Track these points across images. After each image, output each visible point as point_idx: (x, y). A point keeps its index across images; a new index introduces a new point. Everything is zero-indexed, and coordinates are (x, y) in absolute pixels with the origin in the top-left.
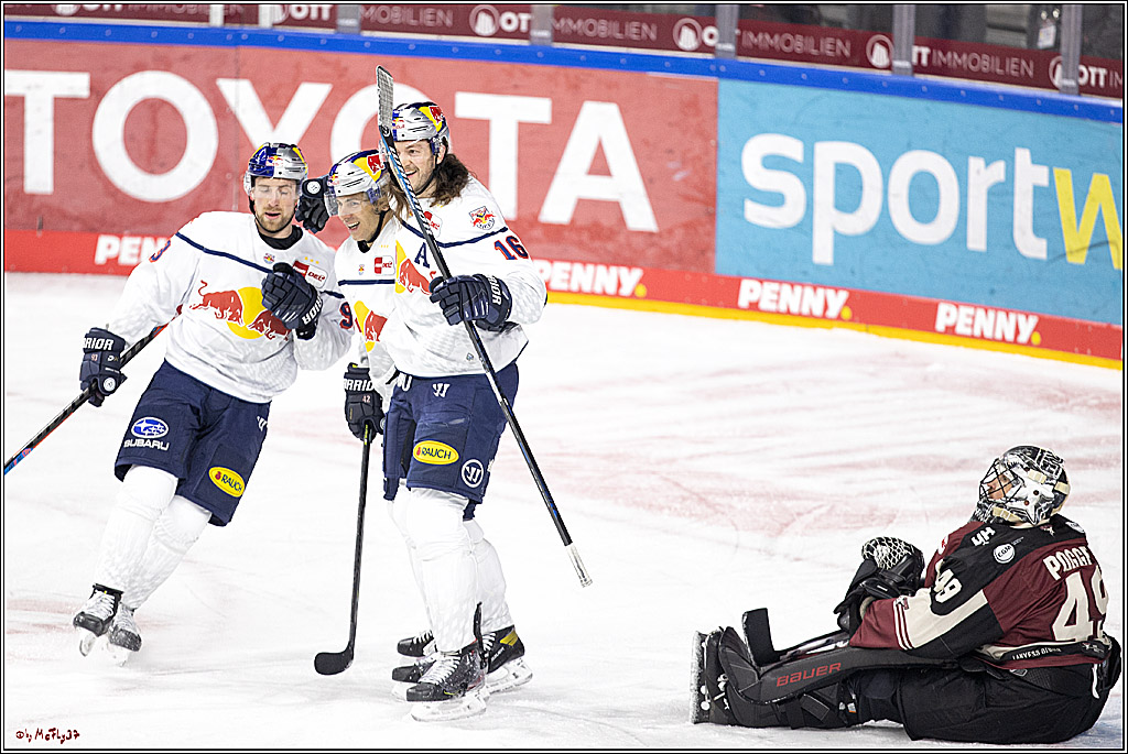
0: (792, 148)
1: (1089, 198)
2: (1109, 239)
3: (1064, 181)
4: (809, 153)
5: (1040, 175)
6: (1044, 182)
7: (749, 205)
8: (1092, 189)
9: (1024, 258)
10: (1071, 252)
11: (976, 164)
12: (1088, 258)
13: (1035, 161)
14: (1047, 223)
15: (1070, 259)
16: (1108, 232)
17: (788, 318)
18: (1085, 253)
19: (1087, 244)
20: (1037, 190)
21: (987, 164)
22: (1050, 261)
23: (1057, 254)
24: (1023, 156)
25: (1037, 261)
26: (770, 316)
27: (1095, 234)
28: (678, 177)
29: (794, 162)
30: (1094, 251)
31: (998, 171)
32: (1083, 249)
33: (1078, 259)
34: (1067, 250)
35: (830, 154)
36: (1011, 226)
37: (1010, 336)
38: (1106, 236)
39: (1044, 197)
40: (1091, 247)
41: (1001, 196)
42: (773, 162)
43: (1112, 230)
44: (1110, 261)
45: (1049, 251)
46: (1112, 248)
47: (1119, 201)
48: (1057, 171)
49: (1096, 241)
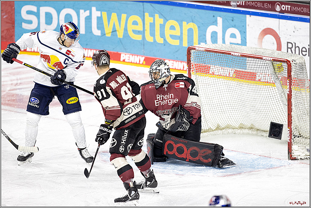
0: (34, 9)
1: (111, 19)
2: (117, 30)
3: (105, 14)
4: (38, 10)
5: (98, 14)
6: (99, 15)
7: (23, 24)
8: (112, 17)
9: (95, 35)
10: (107, 34)
11: (82, 11)
12: (112, 35)
13: (97, 10)
14: (100, 26)
15: (107, 35)
16: (116, 28)
17: (34, 53)
18: (111, 34)
19: (111, 31)
20: (98, 17)
21: (85, 11)
22: (102, 36)
23: (103, 34)
24: (94, 9)
25: (98, 36)
26: (30, 53)
27: (113, 29)
28: (5, 17)
29: (35, 12)
30: (113, 33)
31: (87, 13)
32: (110, 33)
33: (109, 35)
34: (106, 33)
35: (44, 10)
36: (91, 27)
38: (116, 29)
39: (100, 19)
40: (112, 32)
41: (88, 19)
42: (29, 12)
43: (117, 27)
44: (117, 35)
45: (101, 33)
46: (117, 32)
47: (119, 20)
48: (103, 13)
49: (113, 30)
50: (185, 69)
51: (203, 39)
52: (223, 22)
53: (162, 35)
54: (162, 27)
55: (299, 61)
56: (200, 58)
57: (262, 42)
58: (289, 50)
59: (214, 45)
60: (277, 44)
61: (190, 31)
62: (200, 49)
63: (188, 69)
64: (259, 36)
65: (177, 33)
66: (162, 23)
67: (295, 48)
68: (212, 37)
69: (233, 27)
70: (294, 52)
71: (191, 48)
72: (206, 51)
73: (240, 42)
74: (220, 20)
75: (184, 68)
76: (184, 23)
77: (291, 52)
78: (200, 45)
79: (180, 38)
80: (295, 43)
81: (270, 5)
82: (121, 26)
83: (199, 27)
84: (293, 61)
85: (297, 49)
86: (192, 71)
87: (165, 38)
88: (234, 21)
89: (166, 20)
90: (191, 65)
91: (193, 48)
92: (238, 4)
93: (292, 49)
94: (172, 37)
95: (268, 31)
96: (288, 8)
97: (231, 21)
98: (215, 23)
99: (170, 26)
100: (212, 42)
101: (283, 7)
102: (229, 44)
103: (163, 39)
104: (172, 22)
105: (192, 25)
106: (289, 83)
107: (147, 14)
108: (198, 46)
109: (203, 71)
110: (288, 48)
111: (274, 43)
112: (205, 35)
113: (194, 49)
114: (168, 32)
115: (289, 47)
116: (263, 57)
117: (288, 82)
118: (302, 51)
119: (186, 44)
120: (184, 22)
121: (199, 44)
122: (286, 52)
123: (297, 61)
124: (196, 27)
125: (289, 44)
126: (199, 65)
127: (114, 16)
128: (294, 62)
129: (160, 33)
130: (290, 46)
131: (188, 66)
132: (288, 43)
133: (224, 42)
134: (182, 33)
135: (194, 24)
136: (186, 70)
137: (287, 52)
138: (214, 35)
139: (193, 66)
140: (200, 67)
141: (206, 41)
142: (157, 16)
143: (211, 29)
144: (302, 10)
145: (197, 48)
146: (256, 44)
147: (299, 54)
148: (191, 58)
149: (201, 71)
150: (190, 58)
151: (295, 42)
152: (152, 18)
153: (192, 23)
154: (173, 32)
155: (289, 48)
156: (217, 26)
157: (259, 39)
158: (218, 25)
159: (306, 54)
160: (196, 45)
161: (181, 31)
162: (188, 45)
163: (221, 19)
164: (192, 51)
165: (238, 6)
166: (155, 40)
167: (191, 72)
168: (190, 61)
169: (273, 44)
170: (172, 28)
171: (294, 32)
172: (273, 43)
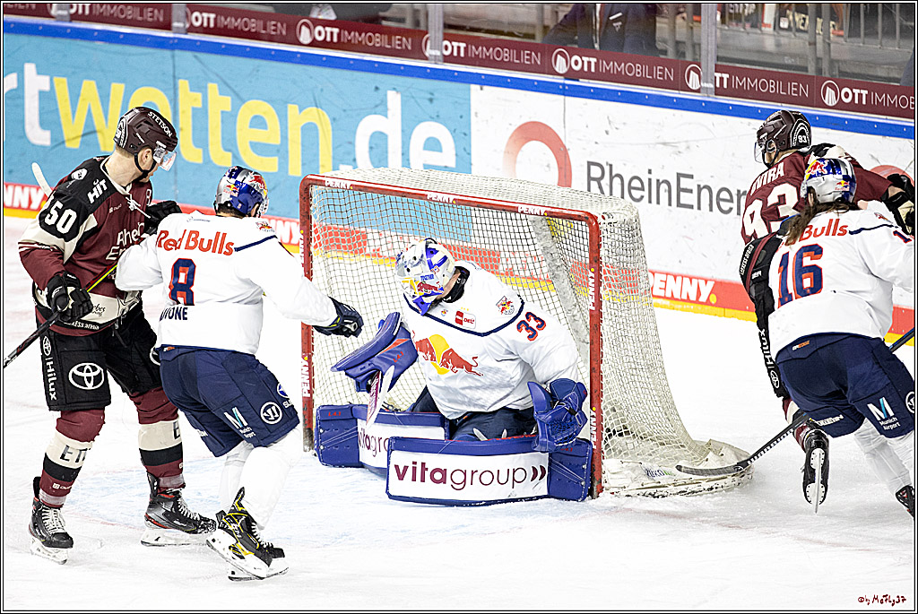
1: (81, 98)
2: (97, 129)
3: (62, 85)
5: (43, 83)
6: (47, 88)
8: (82, 91)
9: (33, 145)
10: (69, 140)
12: (82, 142)
13: (39, 73)
14: (49, 118)
15: (68, 145)
16: (96, 123)
18: (80, 139)
19: (81, 133)
20: (42, 94)
22: (53, 148)
23: (58, 142)
24: (30, 69)
25: (43, 147)
27: (86, 126)
30: (85, 137)
31: (11, 80)
32: (77, 137)
33: (74, 145)
34: (66, 138)
36: (23, 122)
37: (25, 205)
38: (94, 126)
39: (47, 98)
40: (83, 135)
41: (14, 99)
43: (98, 122)
44: (97, 145)
45: (52, 140)
46: (99, 135)
47: (105, 99)
48: (56, 79)
49: (87, 131)
50: (294, 241)
51: (344, 153)
52: (404, 104)
53: (229, 144)
54: (229, 119)
55: (622, 216)
56: (338, 209)
57: (515, 162)
58: (594, 184)
59: (377, 173)
60: (560, 168)
61: (309, 131)
62: (337, 185)
63: (302, 242)
64: (508, 145)
65: (271, 136)
66: (229, 109)
67: (611, 178)
68: (371, 148)
69: (432, 119)
70: (606, 190)
71: (311, 182)
72: (356, 188)
73: (452, 164)
74: (394, 100)
75: (291, 237)
76: (292, 109)
77: (598, 191)
78: (337, 172)
79: (281, 151)
80: (611, 166)
81: (539, 54)
82: (110, 117)
83: (334, 120)
84: (605, 216)
85: (617, 181)
86: (316, 246)
87: (238, 153)
88: (435, 101)
89: (239, 100)
90: (313, 229)
91: (317, 180)
92: (447, 53)
93: (602, 182)
94: (258, 148)
95: (533, 131)
96: (589, 63)
97: (428, 102)
98: (381, 108)
99: (252, 116)
100: (373, 163)
101: (576, 63)
102: (422, 168)
103: (230, 154)
104: (255, 107)
105: (313, 115)
106: (593, 280)
107: (183, 85)
108: (333, 173)
109: (344, 247)
110: (590, 179)
111: (551, 166)
112: (352, 143)
113: (322, 183)
114: (245, 135)
115: (592, 175)
116: (520, 206)
117: (592, 277)
118: (630, 188)
119: (296, 170)
120: (290, 106)
121: (335, 168)
122: (586, 190)
123: (617, 218)
124: (327, 119)
125: (592, 167)
126: (335, 228)
127: (89, 88)
128: (607, 221)
129: (223, 138)
130: (596, 172)
131: (302, 232)
132: (590, 164)
133: (406, 161)
134: (284, 137)
135: (320, 109)
136: (298, 244)
137: (589, 190)
138: (378, 145)
139: (316, 232)
140: (336, 234)
141: (355, 160)
142: (213, 88)
143: (369, 125)
144: (630, 69)
145: (330, 182)
146: (498, 169)
147: (623, 197)
148: (311, 208)
149: (339, 247)
150: (309, 210)
151: (610, 163)
152: (199, 95)
153: (315, 108)
154: (260, 136)
155: (594, 179)
156: (386, 116)
157: (507, 152)
158: (389, 113)
159: (642, 197)
160: (325, 170)
161: (282, 131)
162: (303, 172)
163: (399, 96)
164: (315, 190)
165: (447, 59)
166: (209, 156)
167: (312, 249)
168: (310, 218)
169: (547, 169)
170: (258, 122)
171: (607, 132)
172: (548, 166)
